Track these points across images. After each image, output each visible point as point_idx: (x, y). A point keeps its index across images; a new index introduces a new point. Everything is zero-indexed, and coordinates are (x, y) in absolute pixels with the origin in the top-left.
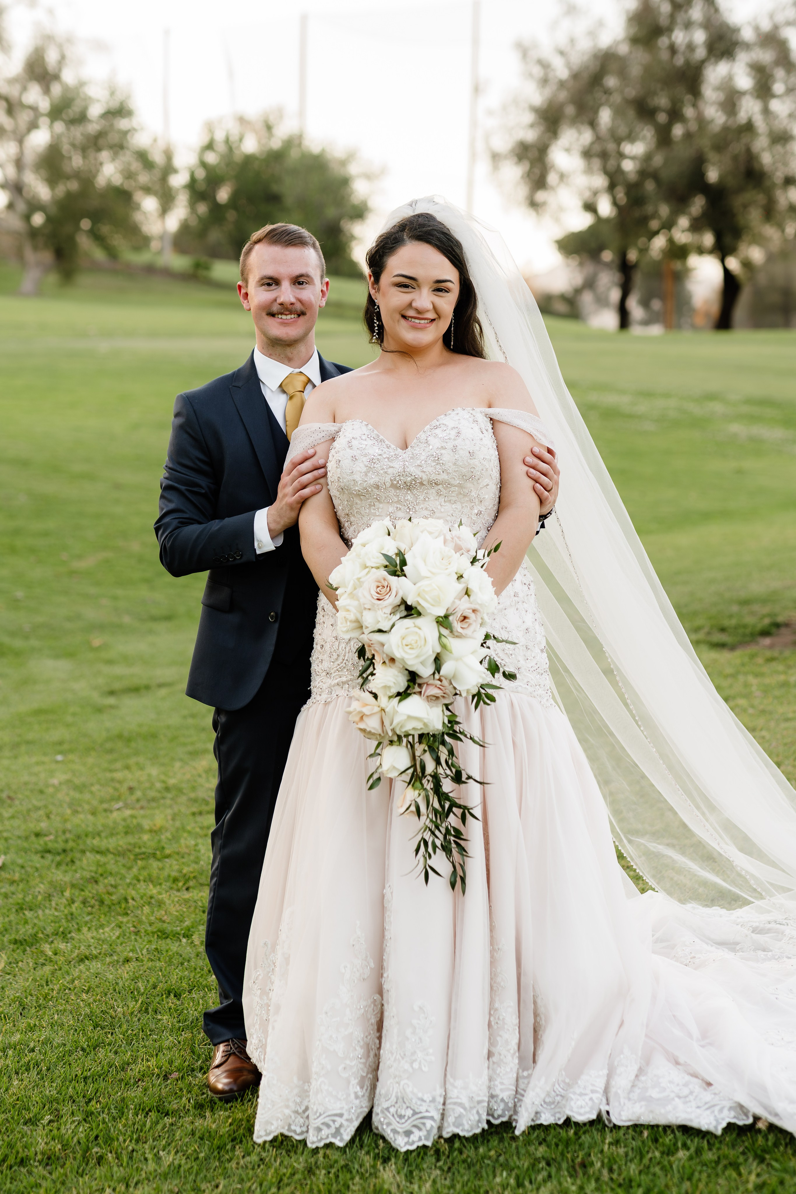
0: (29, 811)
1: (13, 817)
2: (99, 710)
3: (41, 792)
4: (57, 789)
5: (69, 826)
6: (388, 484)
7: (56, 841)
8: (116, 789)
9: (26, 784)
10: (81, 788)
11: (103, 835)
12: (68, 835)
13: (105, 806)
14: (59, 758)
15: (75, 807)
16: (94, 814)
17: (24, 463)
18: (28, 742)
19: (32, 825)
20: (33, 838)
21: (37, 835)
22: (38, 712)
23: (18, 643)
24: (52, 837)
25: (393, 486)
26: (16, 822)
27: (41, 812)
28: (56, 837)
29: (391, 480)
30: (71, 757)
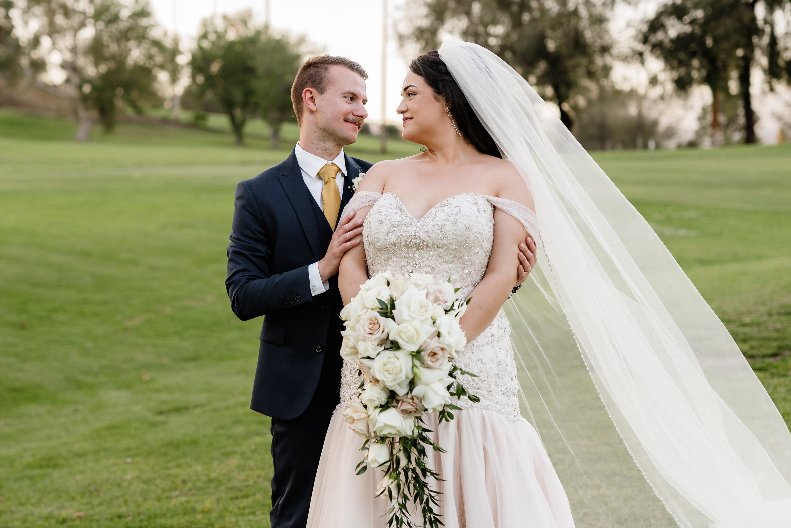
0: (111, 500)
1: (100, 504)
2: (154, 425)
3: (119, 485)
4: (130, 482)
5: (142, 509)
6: (403, 244)
7: (133, 521)
8: (173, 482)
9: (107, 480)
10: (147, 482)
11: (168, 515)
12: (142, 517)
13: (167, 494)
14: (129, 460)
15: (145, 495)
16: (159, 499)
17: (86, 254)
18: (106, 450)
19: (115, 510)
20: (116, 520)
21: (120, 517)
22: (110, 428)
23: (90, 380)
24: (130, 518)
25: (406, 245)
26: (103, 508)
27: (121, 500)
28: (134, 518)
29: (405, 241)
30: (138, 459)
